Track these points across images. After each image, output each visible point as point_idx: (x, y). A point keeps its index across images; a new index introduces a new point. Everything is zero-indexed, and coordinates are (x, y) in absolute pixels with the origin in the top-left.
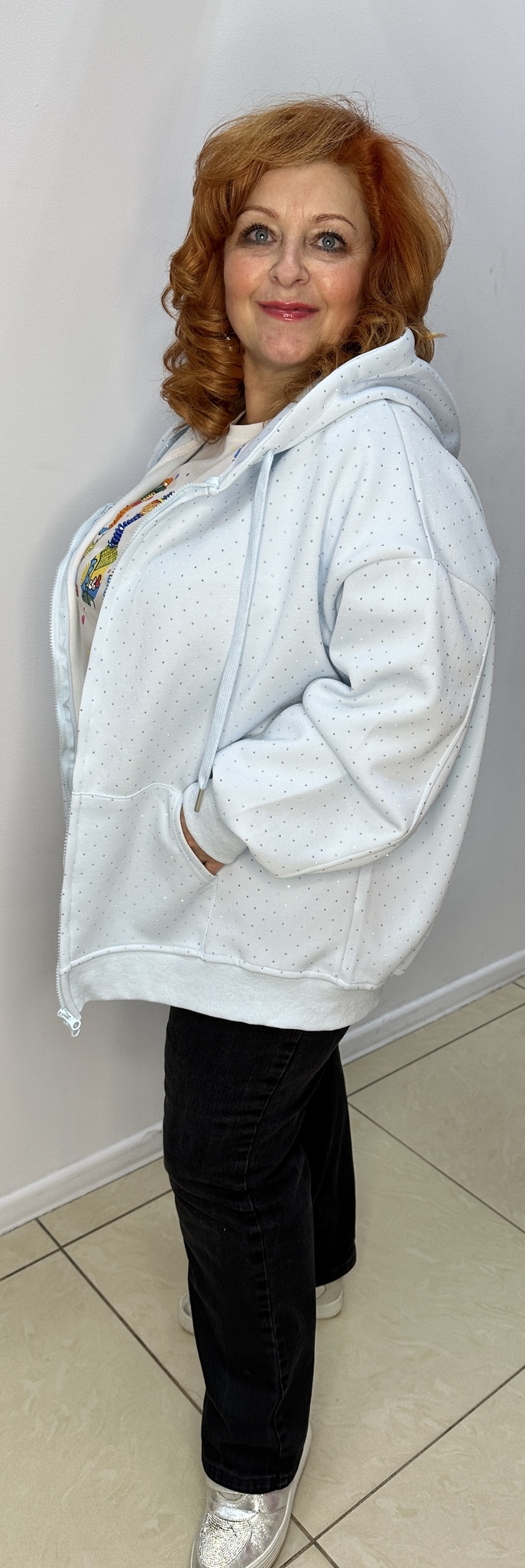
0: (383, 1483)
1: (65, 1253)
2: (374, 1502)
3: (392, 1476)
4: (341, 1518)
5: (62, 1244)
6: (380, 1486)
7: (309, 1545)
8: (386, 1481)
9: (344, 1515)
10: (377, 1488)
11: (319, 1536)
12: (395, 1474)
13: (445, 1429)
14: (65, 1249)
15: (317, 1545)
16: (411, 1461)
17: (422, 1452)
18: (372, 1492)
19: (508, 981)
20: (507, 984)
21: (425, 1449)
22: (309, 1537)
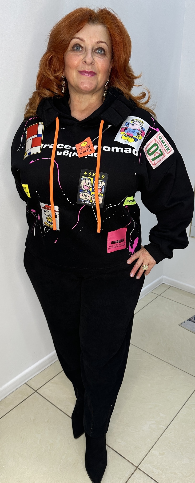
0: (153, 446)
1: (37, 393)
2: (152, 452)
3: (155, 444)
4: (143, 459)
5: (36, 390)
6: (152, 447)
7: (136, 469)
8: (154, 446)
9: (144, 458)
10: (151, 448)
11: (139, 466)
12: (156, 443)
13: (166, 427)
14: (37, 391)
15: (139, 468)
16: (159, 438)
17: (161, 435)
18: (150, 450)
19: (150, 292)
20: (149, 293)
21: (162, 434)
22: (136, 466)
